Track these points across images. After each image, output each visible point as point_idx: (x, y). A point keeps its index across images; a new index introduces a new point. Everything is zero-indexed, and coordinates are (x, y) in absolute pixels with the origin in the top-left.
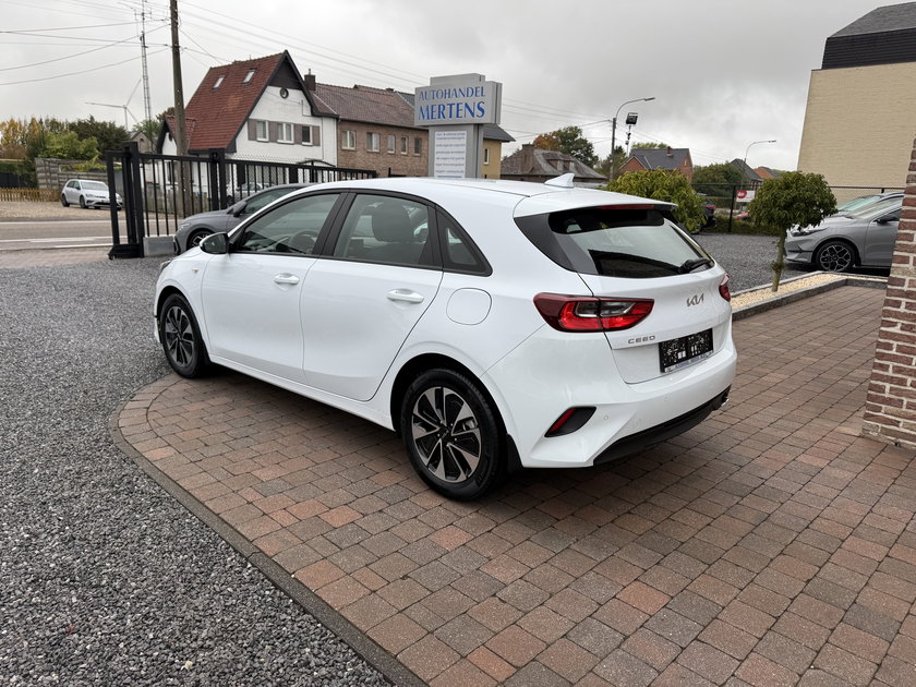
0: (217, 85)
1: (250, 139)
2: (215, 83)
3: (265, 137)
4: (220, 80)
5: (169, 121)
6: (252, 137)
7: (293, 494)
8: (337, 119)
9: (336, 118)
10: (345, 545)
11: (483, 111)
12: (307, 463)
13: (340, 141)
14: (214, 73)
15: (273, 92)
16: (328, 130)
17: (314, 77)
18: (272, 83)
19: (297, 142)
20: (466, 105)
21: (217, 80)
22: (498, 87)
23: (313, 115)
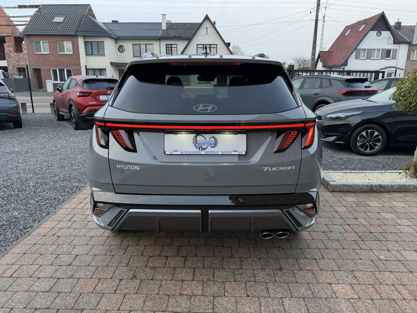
1: (356, 59)
2: (346, 33)
3: (364, 57)
5: (321, 55)
9: (410, 44)
13: (409, 56)
14: (347, 28)
15: (372, 34)
16: (403, 49)
17: (400, 23)
18: (372, 29)
19: (381, 58)
23: (394, 43)
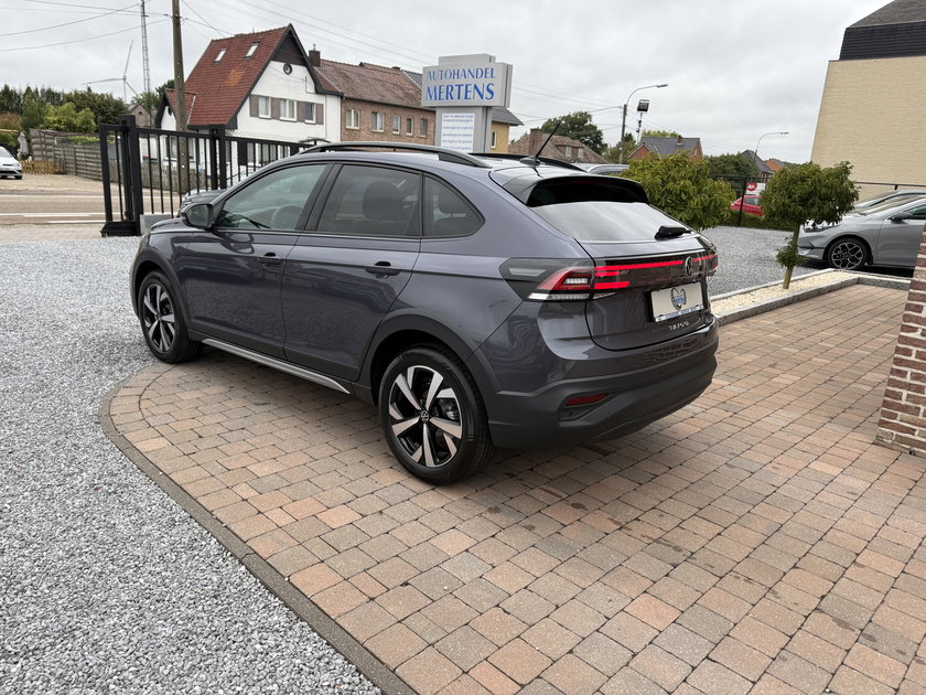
0: (219, 59)
1: (251, 115)
2: (216, 56)
3: (267, 114)
4: (222, 53)
5: (168, 95)
6: (254, 113)
7: (289, 491)
8: (342, 97)
9: (340, 96)
10: (342, 548)
11: (492, 93)
12: (306, 459)
13: (343, 120)
14: (215, 45)
15: (276, 67)
16: (332, 107)
17: (318, 53)
18: (275, 58)
19: (300, 120)
20: (475, 87)
21: (218, 53)
22: (508, 69)
23: (317, 92)
